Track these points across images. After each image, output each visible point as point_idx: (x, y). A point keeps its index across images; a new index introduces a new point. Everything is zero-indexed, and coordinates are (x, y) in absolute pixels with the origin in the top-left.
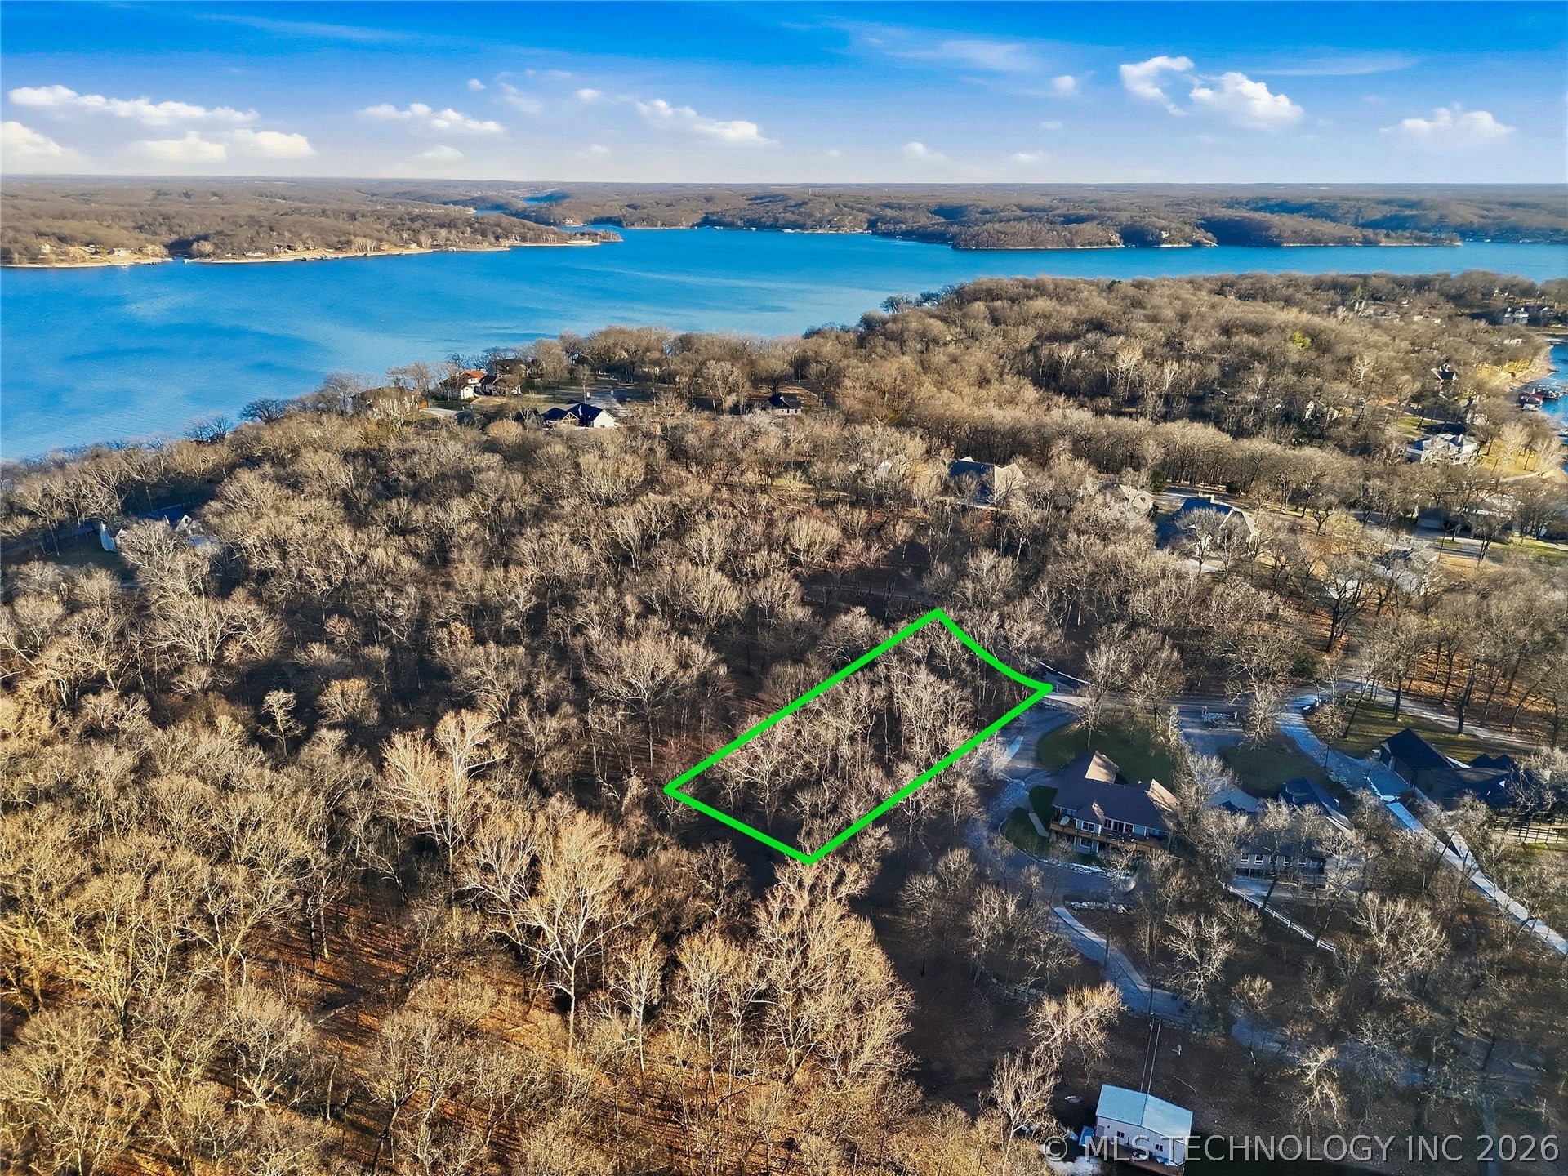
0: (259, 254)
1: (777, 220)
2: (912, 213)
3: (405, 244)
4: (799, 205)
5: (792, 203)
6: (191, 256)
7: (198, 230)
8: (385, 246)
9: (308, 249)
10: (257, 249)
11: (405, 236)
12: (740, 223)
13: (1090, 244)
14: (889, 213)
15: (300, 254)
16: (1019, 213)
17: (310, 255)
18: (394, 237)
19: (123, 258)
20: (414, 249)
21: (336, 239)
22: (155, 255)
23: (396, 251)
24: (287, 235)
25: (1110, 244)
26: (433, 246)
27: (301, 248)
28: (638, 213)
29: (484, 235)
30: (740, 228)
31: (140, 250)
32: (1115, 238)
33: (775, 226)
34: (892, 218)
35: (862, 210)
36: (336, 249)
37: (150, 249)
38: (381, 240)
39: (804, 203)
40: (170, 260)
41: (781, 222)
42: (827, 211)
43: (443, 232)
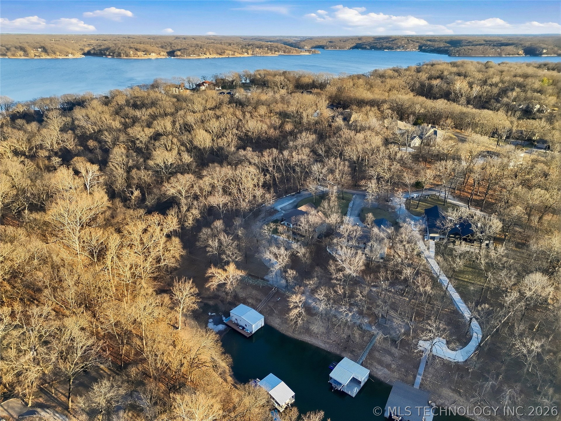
0: (194, 56)
1: (382, 46)
2: (438, 43)
3: (243, 53)
4: (393, 40)
5: (391, 40)
6: (174, 56)
7: (179, 48)
8: (236, 54)
9: (211, 54)
10: (194, 54)
11: (244, 50)
12: (368, 47)
13: (509, 54)
14: (429, 43)
15: (208, 56)
16: (484, 43)
17: (210, 56)
18: (240, 51)
19: (153, 56)
20: (246, 55)
21: (220, 51)
22: (163, 55)
23: (239, 56)
24: (205, 50)
25: (518, 54)
26: (252, 54)
27: (209, 54)
28: (331, 44)
29: (271, 51)
30: (368, 49)
31: (159, 54)
32: (521, 52)
33: (382, 48)
34: (429, 45)
35: (418, 42)
36: (220, 54)
37: (162, 53)
38: (235, 52)
39: (395, 40)
40: (168, 57)
41: (384, 47)
42: (403, 42)
43: (257, 49)
